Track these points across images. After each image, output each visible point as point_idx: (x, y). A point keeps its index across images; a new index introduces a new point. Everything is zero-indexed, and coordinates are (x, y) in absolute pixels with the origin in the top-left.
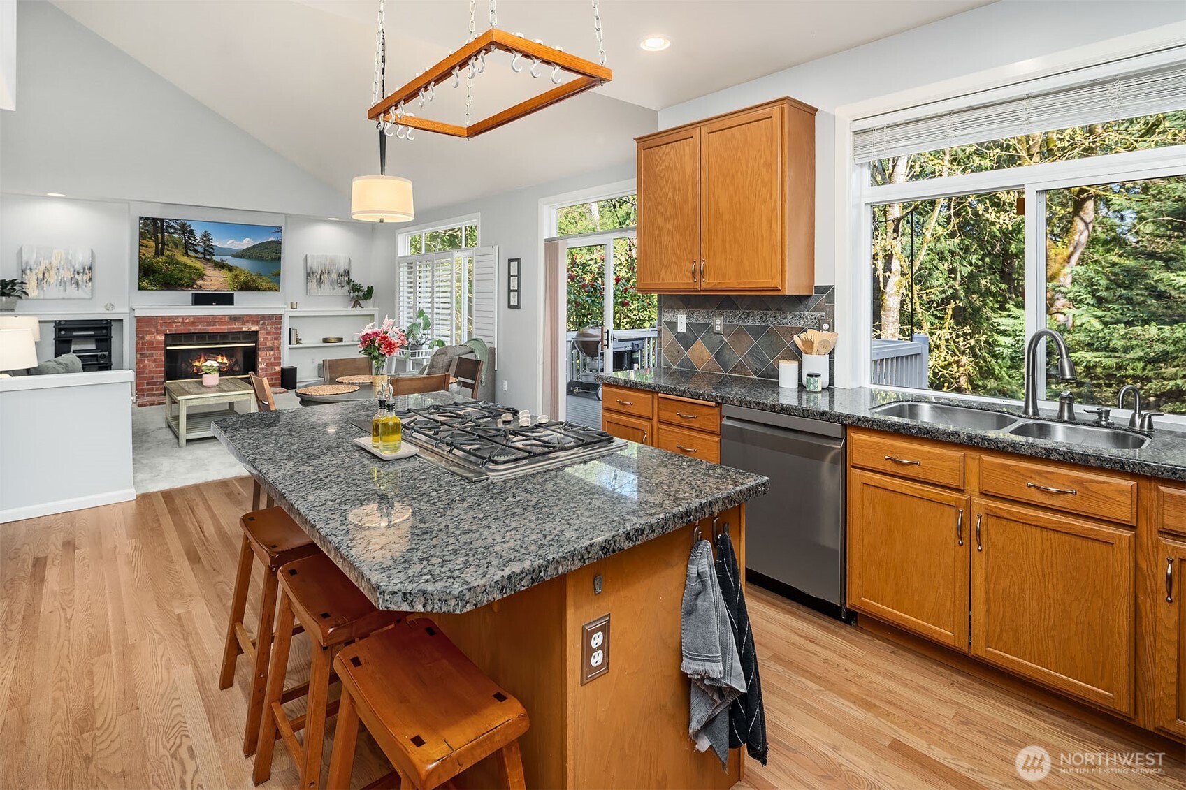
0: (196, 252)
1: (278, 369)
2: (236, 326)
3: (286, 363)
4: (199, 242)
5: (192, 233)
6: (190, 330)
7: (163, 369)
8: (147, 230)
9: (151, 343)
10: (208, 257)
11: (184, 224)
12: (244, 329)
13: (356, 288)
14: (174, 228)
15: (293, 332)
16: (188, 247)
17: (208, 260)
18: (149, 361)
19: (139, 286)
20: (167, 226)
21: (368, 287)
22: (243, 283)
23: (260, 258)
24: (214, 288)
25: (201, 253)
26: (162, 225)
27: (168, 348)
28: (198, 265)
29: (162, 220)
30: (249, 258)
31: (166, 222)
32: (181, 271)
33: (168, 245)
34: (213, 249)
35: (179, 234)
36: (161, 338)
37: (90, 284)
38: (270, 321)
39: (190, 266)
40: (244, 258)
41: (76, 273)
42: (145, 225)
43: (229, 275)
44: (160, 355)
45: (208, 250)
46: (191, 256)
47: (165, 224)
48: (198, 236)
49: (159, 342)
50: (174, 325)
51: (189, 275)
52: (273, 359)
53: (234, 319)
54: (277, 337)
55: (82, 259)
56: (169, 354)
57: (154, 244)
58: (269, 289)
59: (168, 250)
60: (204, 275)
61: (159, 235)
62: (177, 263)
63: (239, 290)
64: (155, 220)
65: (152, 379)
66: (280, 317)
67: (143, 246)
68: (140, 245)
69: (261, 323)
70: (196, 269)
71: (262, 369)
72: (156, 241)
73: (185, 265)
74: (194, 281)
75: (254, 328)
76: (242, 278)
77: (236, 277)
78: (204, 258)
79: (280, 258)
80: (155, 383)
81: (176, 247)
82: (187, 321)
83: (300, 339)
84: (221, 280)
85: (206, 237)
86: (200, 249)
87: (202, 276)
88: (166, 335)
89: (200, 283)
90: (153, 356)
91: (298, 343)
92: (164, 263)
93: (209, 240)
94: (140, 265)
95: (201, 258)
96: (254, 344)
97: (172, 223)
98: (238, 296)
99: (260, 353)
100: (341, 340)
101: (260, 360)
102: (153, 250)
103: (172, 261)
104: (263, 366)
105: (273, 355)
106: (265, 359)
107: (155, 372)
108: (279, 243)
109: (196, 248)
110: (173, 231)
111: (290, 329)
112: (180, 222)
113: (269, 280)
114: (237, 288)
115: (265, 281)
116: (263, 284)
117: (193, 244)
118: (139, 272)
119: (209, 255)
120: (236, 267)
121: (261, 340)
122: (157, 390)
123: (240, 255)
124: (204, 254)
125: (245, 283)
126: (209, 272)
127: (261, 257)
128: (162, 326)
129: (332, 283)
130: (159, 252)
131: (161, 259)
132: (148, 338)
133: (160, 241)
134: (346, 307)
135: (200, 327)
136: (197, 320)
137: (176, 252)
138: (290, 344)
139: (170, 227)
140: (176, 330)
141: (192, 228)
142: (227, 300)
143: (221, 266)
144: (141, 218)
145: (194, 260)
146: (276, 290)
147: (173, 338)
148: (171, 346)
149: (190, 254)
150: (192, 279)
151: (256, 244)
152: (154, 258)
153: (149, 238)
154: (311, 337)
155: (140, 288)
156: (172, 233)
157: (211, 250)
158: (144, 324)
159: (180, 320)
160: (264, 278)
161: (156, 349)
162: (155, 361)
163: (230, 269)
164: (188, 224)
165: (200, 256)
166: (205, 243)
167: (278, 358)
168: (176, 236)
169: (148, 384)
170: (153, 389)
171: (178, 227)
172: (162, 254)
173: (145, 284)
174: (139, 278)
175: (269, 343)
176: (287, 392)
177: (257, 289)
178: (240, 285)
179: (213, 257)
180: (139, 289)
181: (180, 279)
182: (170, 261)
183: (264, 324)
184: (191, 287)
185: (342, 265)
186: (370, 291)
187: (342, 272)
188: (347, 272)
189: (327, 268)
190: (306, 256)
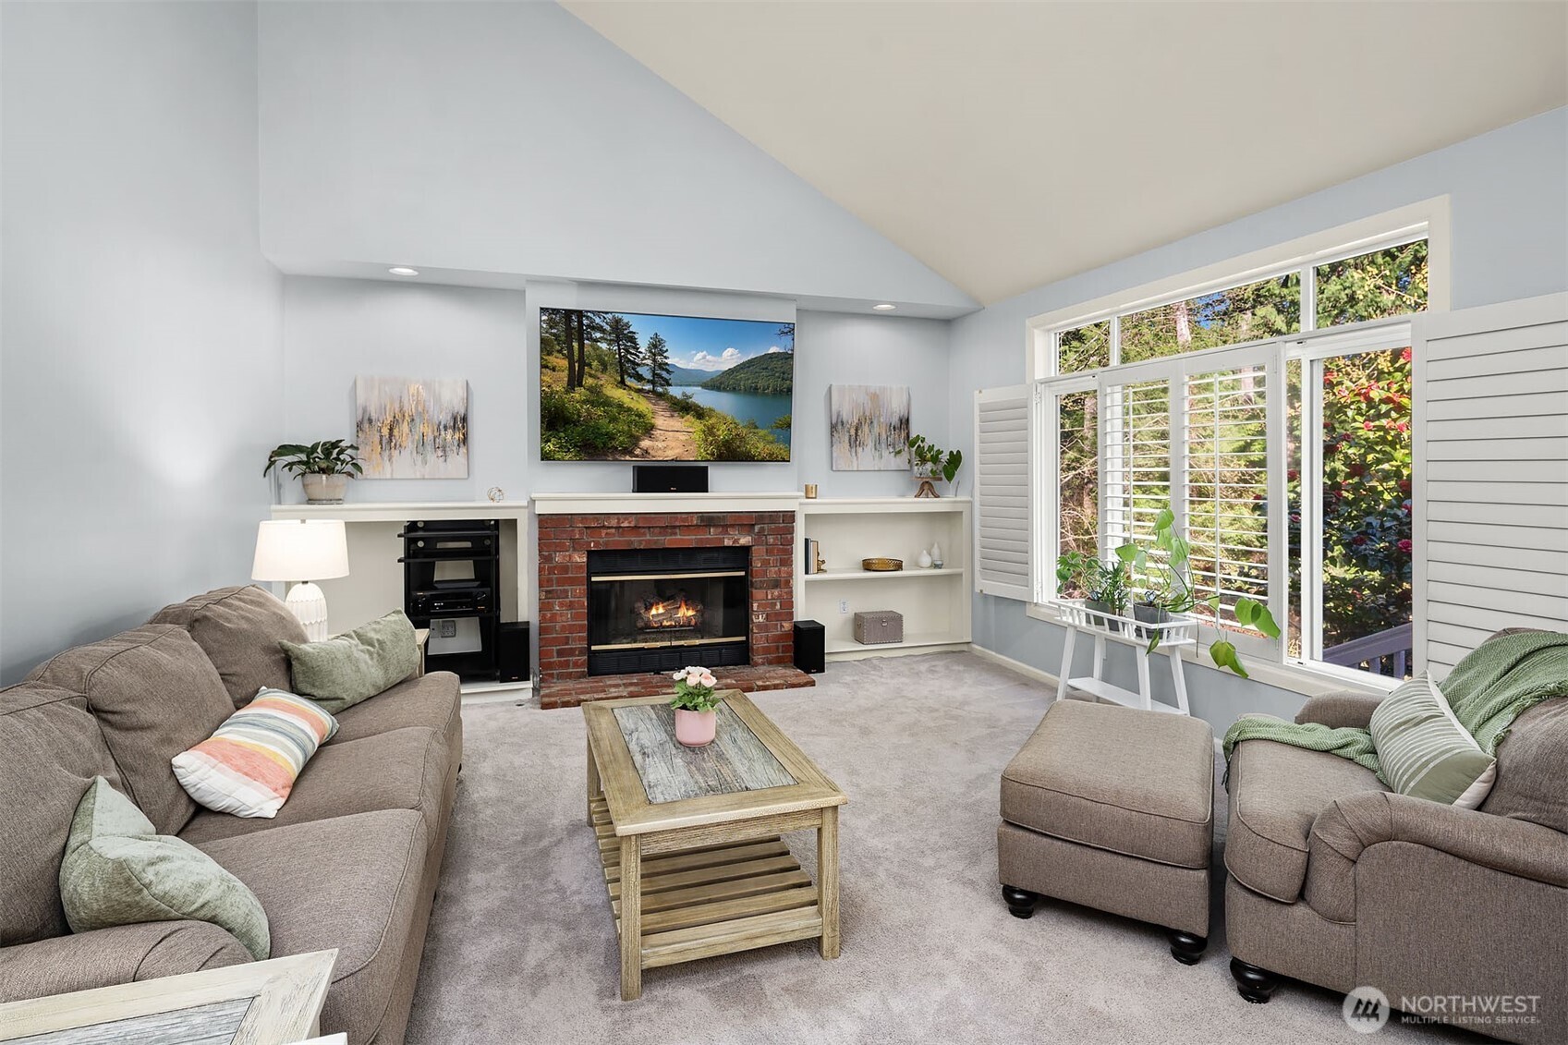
0: (639, 378)
1: (787, 626)
2: (711, 536)
3: (802, 612)
4: (644, 358)
5: (632, 340)
6: (632, 542)
7: (586, 622)
8: (554, 335)
9: (564, 569)
10: (660, 389)
11: (618, 321)
12: (728, 543)
13: (924, 454)
14: (601, 329)
15: (812, 546)
16: (625, 369)
17: (661, 396)
18: (561, 605)
19: (542, 449)
20: (588, 326)
21: (951, 452)
22: (724, 445)
23: (753, 391)
24: (670, 454)
25: (649, 381)
26: (580, 323)
27: (594, 579)
28: (642, 405)
29: (580, 314)
30: (734, 390)
31: (587, 317)
32: (614, 420)
33: (590, 365)
34: (668, 372)
35: (610, 342)
36: (581, 558)
37: (463, 450)
38: (773, 526)
39: (629, 409)
40: (724, 390)
41: (442, 427)
42: (552, 324)
43: (698, 426)
44: (578, 594)
45: (662, 374)
46: (630, 388)
47: (585, 322)
48: (643, 346)
49: (578, 567)
50: (604, 532)
51: (626, 428)
52: (778, 607)
53: (709, 520)
54: (787, 562)
55: (451, 399)
56: (596, 594)
57: (565, 363)
58: (772, 458)
59: (591, 375)
60: (653, 427)
61: (575, 345)
62: (607, 403)
63: (715, 461)
64: (568, 313)
65: (567, 644)
66: (789, 517)
67: (546, 367)
68: (543, 366)
69: (757, 528)
70: (640, 415)
71: (759, 626)
72: (570, 357)
73: (620, 406)
74: (635, 441)
75: (745, 540)
76: (722, 433)
77: (710, 431)
78: (654, 392)
79: (790, 390)
80: (571, 652)
81: (605, 369)
82: (626, 524)
83: (823, 562)
84: (683, 437)
85: (657, 347)
86: (645, 372)
87: (649, 430)
88: (590, 553)
89: (645, 443)
90: (567, 597)
91: (819, 570)
92: (584, 402)
93: (661, 353)
94: (544, 408)
95: (648, 392)
96: (743, 573)
97: (597, 320)
98: (717, 474)
99: (757, 594)
100: (899, 566)
101: (755, 605)
102: (564, 376)
103: (597, 398)
104: (761, 620)
105: (780, 597)
106: (765, 606)
107: (571, 629)
108: (787, 358)
109: (641, 370)
110: (598, 335)
111: (807, 540)
112: (610, 316)
113: (770, 438)
114: (713, 454)
115: (763, 438)
116: (761, 445)
117: (633, 363)
118: (542, 422)
119: (662, 385)
120: (710, 409)
121: (757, 564)
122: (576, 665)
123: (718, 383)
124: (652, 382)
125: (727, 444)
126: (663, 421)
127: (756, 389)
128: (581, 534)
129: (878, 442)
130: (575, 381)
131: (579, 393)
132: (558, 558)
133: (576, 358)
134: (903, 496)
135: (648, 537)
136: (645, 522)
137: (604, 379)
138: (807, 572)
139: (593, 328)
140: (606, 543)
141: (631, 329)
142: (693, 479)
143: (683, 408)
144: (543, 310)
145: (635, 395)
146: (784, 460)
147: (601, 559)
148: (598, 574)
149: (628, 383)
150: (632, 436)
151: (746, 359)
152: (567, 392)
153: (560, 351)
154: (842, 556)
155: (546, 457)
156: (596, 340)
157: (664, 374)
158: (552, 527)
159: (614, 522)
160: (762, 432)
161: (572, 581)
162: (571, 606)
163: (700, 414)
164: (625, 321)
165: (648, 387)
166: (654, 360)
167: (788, 604)
168: (604, 346)
169: (560, 653)
170: (566, 665)
171: (608, 328)
172: (580, 385)
173: (551, 447)
174: (542, 435)
175: (772, 572)
176: (812, 684)
177: (748, 458)
178: (718, 448)
179: (670, 389)
180: (542, 459)
181: (611, 437)
182: (593, 398)
183: (762, 530)
184: (631, 453)
185: (896, 407)
186: (955, 459)
187: (895, 421)
188: (905, 423)
189: (868, 414)
190: (830, 388)
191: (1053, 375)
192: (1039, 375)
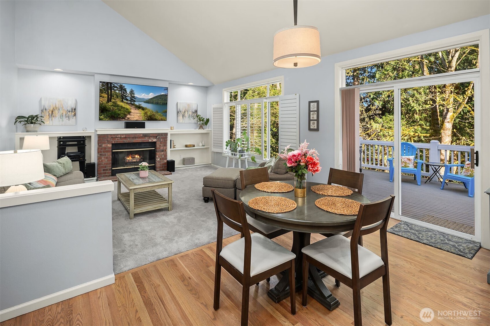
0: (127, 100)
1: (165, 161)
2: (146, 139)
3: (169, 158)
4: (128, 95)
5: (125, 90)
6: (124, 141)
7: (111, 162)
8: (103, 88)
9: (105, 148)
10: (132, 103)
11: (121, 86)
12: (150, 141)
13: (201, 119)
14: (117, 87)
15: (172, 141)
16: (123, 98)
17: (133, 104)
18: (104, 158)
19: (99, 118)
20: (113, 86)
21: (207, 119)
22: (149, 117)
23: (157, 103)
24: (135, 119)
25: (130, 101)
26: (111, 86)
27: (113, 151)
28: (128, 107)
29: (111, 83)
30: (152, 103)
31: (113, 84)
32: (120, 110)
33: (113, 96)
34: (135, 98)
35: (119, 91)
36: (110, 146)
38: (162, 137)
39: (124, 108)
40: (150, 103)
41: (68, 111)
42: (103, 86)
43: (143, 112)
44: (109, 155)
45: (133, 99)
46: (124, 102)
47: (112, 85)
48: (128, 91)
49: (109, 148)
50: (116, 139)
51: (123, 112)
52: (163, 156)
53: (145, 135)
54: (165, 145)
55: (71, 104)
56: (113, 153)
57: (106, 96)
58: (162, 120)
59: (114, 99)
60: (130, 112)
61: (109, 91)
62: (118, 106)
63: (147, 120)
64: (108, 83)
65: (106, 168)
66: (166, 134)
67: (101, 97)
68: (100, 96)
69: (158, 137)
70: (127, 109)
71: (158, 161)
72: (108, 94)
73: (122, 107)
74: (126, 115)
75: (155, 140)
76: (149, 114)
77: (146, 113)
78: (131, 103)
79: (167, 104)
80: (107, 170)
81: (118, 97)
82: (123, 137)
83: (175, 145)
84: (138, 115)
85: (132, 92)
86: (129, 98)
87: (129, 113)
88: (112, 144)
89: (128, 116)
90: (106, 155)
91: (174, 147)
92: (112, 106)
93: (133, 94)
94: (100, 107)
95: (129, 103)
96: (154, 149)
97: (116, 85)
98: (148, 124)
99: (158, 153)
100: (194, 146)
101: (157, 156)
102: (106, 99)
103: (115, 105)
104: (159, 160)
105: (163, 154)
106: (159, 156)
107: (107, 164)
108: (166, 96)
109: (127, 98)
110: (116, 89)
111: (171, 140)
112: (119, 84)
113: (161, 115)
114: (146, 119)
115: (160, 115)
116: (159, 117)
117: (125, 96)
118: (100, 111)
119: (133, 102)
120: (146, 108)
121: (158, 146)
122: (108, 173)
123: (148, 102)
124: (131, 101)
125: (150, 116)
126: (133, 111)
127: (158, 103)
128: (110, 139)
129: (189, 117)
130: (109, 100)
131: (110, 104)
132: (103, 146)
133: (110, 94)
134: (196, 129)
135: (129, 140)
136: (127, 136)
137: (117, 100)
138: (171, 148)
139: (114, 87)
140: (117, 142)
141: (125, 88)
142: (142, 125)
143: (139, 107)
144: (100, 82)
145: (126, 104)
146: (165, 120)
147: (115, 146)
148: (114, 150)
149: (124, 101)
150: (125, 114)
151: (155, 96)
152: (107, 103)
153: (105, 93)
154: (179, 144)
155: (100, 119)
156: (115, 90)
157: (134, 99)
158: (101, 138)
159: (119, 136)
160: (159, 114)
161: (107, 152)
162: (107, 158)
163: (143, 109)
164: (123, 85)
165: (129, 102)
166: (131, 96)
167: (166, 156)
168: (117, 92)
169: (104, 170)
170: (105, 173)
171: (119, 87)
172: (111, 101)
173: (102, 117)
174: (99, 114)
175: (162, 148)
176: (171, 174)
177: (156, 120)
178: (148, 117)
179: (135, 103)
180: (99, 120)
181: (119, 115)
182: (114, 105)
183: (159, 138)
184: (124, 119)
185: (194, 108)
186: (208, 120)
187: (194, 111)
188: (196, 111)
189: (187, 109)
190: (177, 103)
191: (228, 102)
192: (225, 101)
